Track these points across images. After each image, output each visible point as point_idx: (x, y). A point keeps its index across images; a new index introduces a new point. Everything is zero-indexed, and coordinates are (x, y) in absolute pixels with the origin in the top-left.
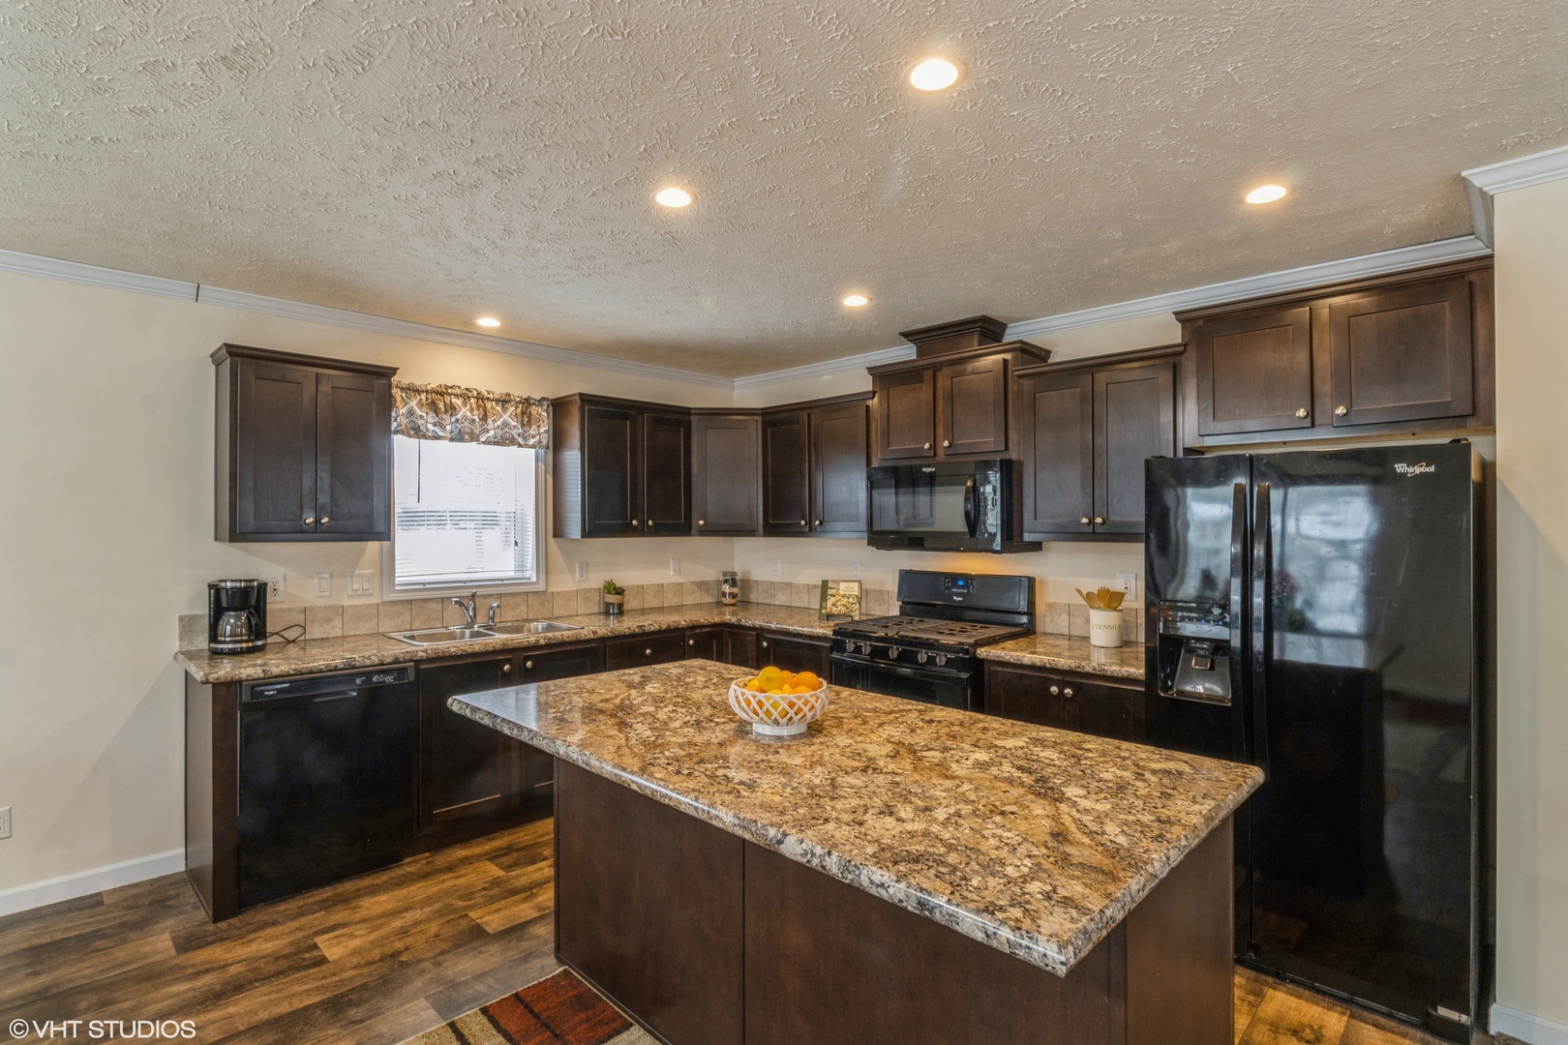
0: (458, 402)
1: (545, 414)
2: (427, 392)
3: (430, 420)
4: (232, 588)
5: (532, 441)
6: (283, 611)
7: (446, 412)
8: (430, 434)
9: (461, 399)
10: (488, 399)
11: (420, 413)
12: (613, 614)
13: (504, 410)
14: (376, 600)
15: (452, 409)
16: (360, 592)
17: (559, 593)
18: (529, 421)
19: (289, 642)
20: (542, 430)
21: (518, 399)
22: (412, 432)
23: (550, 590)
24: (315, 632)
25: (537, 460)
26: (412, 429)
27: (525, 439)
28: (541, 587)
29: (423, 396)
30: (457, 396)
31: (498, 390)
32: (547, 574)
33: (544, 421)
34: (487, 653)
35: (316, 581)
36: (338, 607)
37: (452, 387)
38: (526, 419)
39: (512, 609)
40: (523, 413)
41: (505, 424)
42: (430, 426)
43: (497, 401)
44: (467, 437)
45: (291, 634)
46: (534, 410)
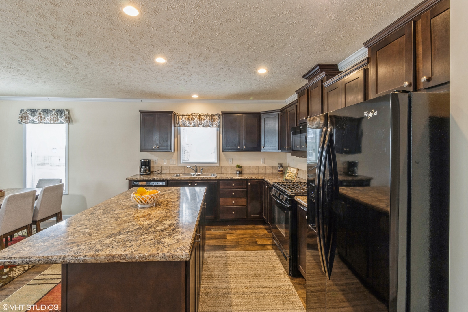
0: (194, 117)
1: (218, 118)
2: (187, 115)
3: (188, 122)
4: (143, 161)
5: (215, 126)
6: (157, 167)
7: (192, 120)
8: (188, 126)
9: (195, 116)
10: (202, 116)
11: (185, 121)
12: (238, 174)
13: (206, 118)
14: (176, 166)
15: (192, 119)
16: (173, 164)
17: (223, 167)
18: (214, 120)
19: (158, 174)
20: (217, 122)
21: (210, 115)
22: (183, 126)
23: (221, 166)
24: (164, 172)
25: (217, 131)
26: (183, 125)
27: (213, 125)
28: (218, 165)
29: (186, 117)
30: (194, 116)
31: (205, 113)
32: (220, 161)
33: (217, 120)
34: (185, 180)
35: (164, 161)
36: (168, 167)
37: (193, 114)
38: (213, 120)
39: (210, 170)
40: (212, 118)
41: (207, 122)
42: (188, 124)
43: (204, 116)
44: (196, 126)
45: (159, 172)
46: (215, 117)
